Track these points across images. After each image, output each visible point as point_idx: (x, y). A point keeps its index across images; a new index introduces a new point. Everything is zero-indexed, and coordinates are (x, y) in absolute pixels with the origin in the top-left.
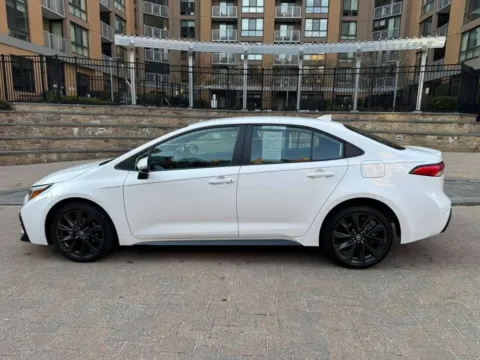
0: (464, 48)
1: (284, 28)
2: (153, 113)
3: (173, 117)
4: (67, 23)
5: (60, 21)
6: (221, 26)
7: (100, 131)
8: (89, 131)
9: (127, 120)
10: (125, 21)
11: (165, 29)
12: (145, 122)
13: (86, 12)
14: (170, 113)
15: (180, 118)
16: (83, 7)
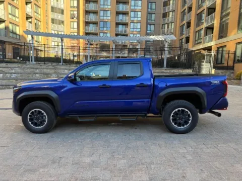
0: (197, 39)
1: (120, 27)
2: (42, 67)
3: (52, 69)
5: (4, 21)
6: (90, 25)
7: (13, 76)
8: (8, 75)
9: (28, 71)
10: (40, 22)
12: (38, 71)
13: (18, 18)
14: (50, 67)
15: (56, 69)
16: (17, 15)
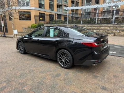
4: (63, 5)
5: (61, 5)
10: (79, 3)
11: (91, 3)
13: (68, 2)
16: (67, 1)
